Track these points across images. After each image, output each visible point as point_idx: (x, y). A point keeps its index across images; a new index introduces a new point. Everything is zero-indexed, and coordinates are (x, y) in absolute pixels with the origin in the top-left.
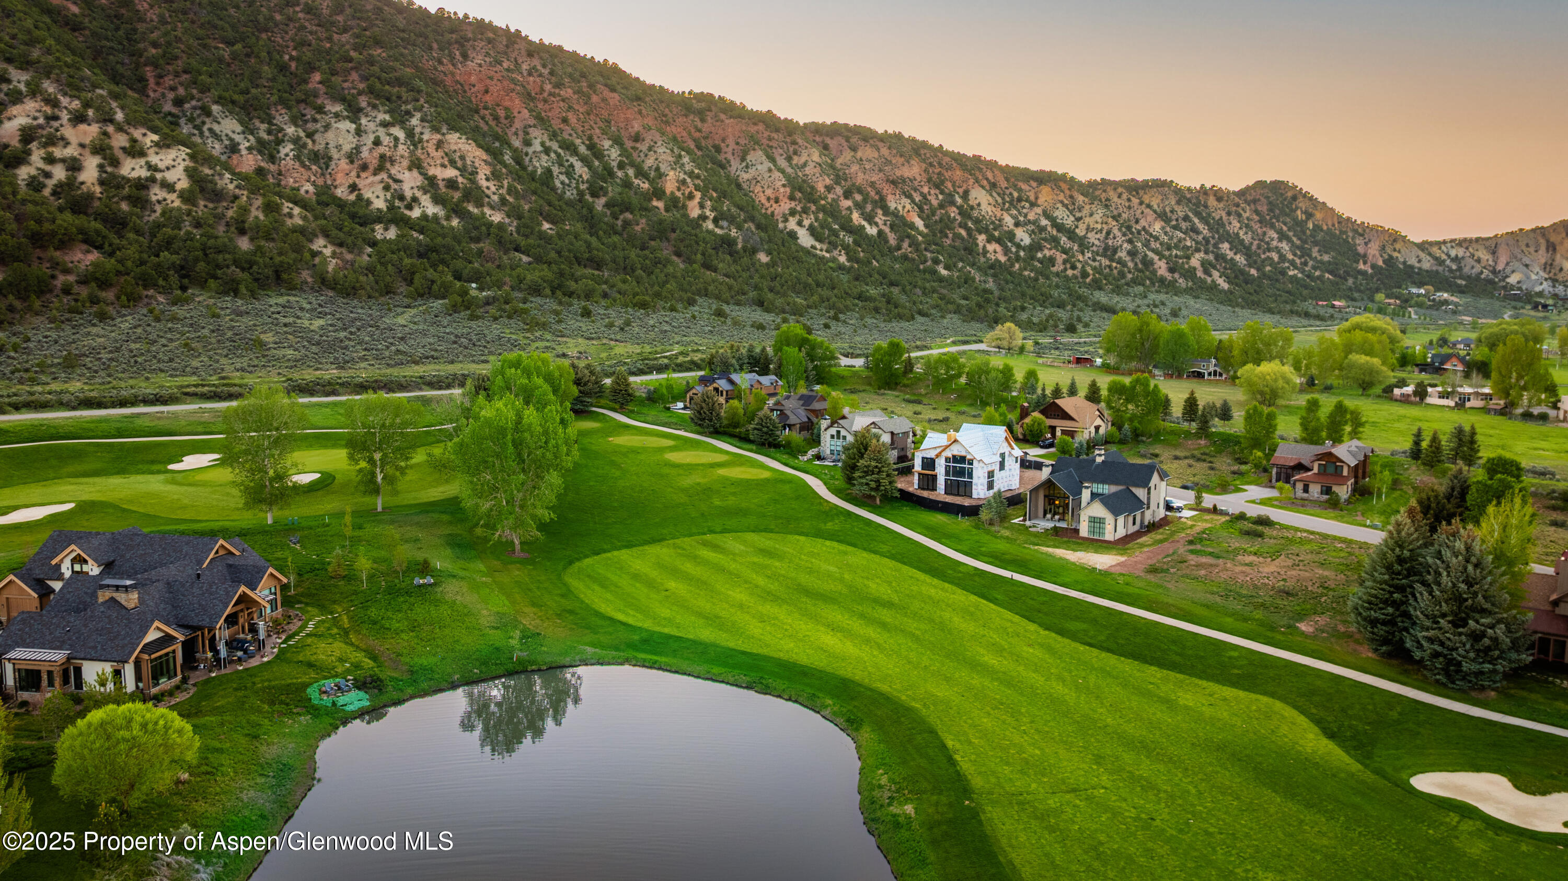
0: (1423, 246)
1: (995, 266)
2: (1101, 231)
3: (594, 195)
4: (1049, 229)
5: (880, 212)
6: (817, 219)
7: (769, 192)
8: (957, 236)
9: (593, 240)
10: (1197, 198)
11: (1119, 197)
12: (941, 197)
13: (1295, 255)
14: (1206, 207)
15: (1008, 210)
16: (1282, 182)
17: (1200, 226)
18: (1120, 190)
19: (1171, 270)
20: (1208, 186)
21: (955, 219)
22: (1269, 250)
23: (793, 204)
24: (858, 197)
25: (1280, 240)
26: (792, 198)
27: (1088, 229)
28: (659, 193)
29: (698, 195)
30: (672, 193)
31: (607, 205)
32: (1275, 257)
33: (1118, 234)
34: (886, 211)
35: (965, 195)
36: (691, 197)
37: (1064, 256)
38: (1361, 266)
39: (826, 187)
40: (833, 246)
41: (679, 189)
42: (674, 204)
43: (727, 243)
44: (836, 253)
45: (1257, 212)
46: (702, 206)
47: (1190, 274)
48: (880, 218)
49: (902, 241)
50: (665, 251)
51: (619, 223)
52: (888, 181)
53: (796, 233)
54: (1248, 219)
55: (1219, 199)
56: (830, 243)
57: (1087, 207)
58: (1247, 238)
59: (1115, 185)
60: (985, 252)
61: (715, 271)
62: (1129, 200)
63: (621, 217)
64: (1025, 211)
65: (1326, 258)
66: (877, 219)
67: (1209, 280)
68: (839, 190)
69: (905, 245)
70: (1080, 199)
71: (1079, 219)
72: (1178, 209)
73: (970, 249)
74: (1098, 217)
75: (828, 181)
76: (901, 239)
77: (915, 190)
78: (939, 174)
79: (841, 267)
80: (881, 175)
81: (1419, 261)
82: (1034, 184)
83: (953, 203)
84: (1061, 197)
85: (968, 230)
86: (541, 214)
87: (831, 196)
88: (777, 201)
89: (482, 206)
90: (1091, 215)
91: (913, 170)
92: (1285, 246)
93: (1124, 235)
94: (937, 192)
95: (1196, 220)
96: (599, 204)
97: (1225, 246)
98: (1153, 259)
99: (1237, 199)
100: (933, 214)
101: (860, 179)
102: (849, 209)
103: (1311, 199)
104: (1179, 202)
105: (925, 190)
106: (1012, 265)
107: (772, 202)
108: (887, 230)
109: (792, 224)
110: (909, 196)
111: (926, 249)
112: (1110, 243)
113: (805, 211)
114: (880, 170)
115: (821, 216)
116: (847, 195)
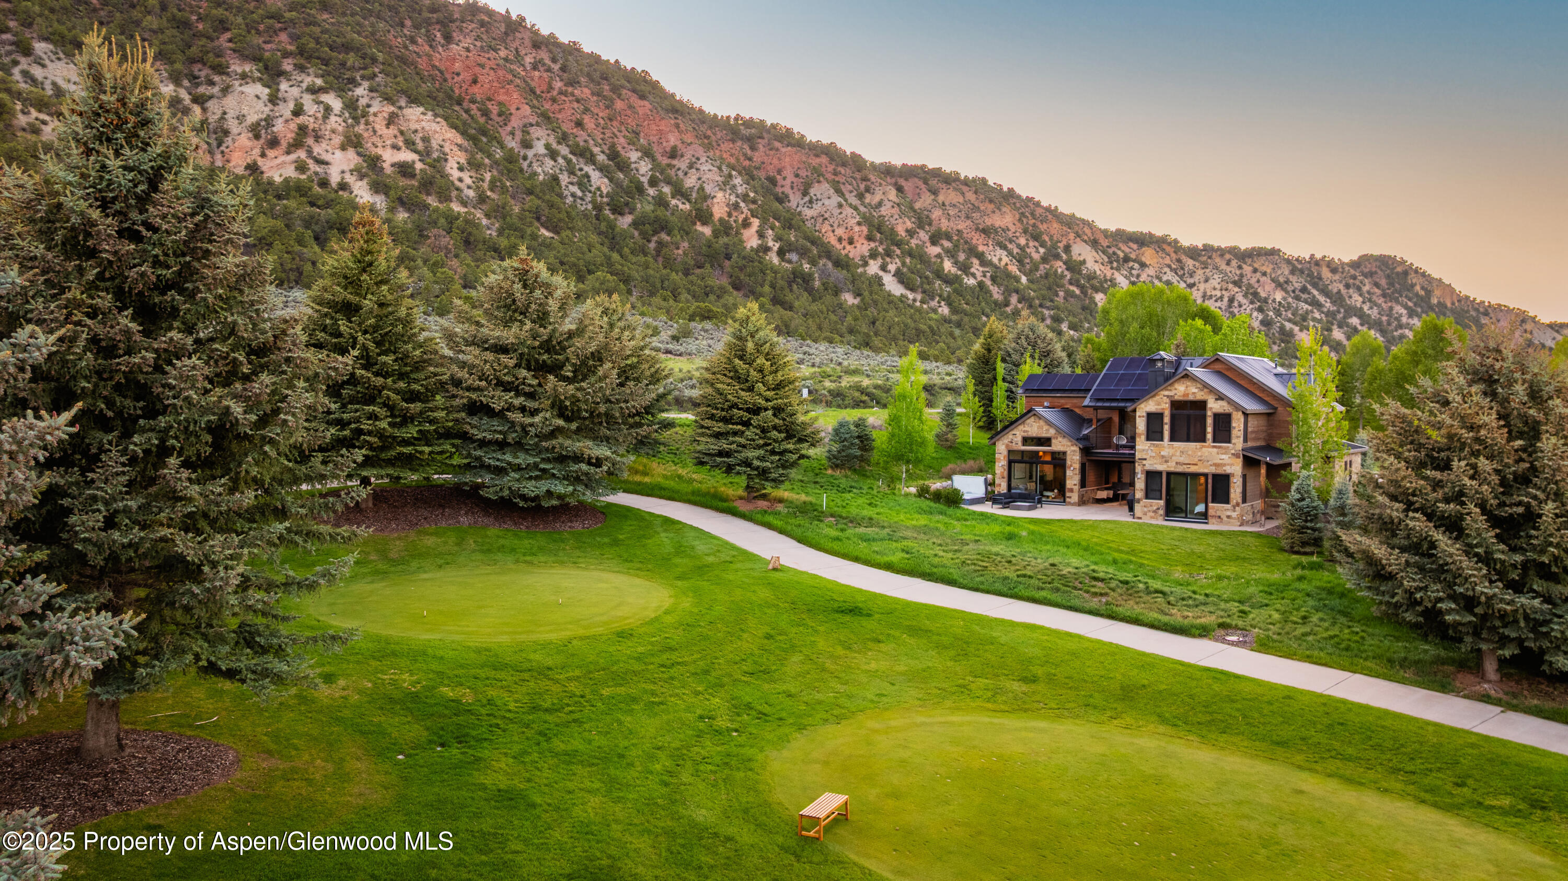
2: (1221, 298)
3: (618, 210)
5: (976, 262)
6: (904, 264)
7: (840, 232)
8: (1069, 294)
9: (615, 256)
10: (1309, 269)
11: (1228, 264)
12: (1042, 250)
14: (1320, 278)
15: (1118, 269)
16: (1389, 257)
17: (1322, 299)
18: (1228, 256)
20: (1319, 256)
21: (1063, 276)
22: (1400, 326)
23: (873, 245)
24: (947, 244)
25: (1410, 316)
26: (870, 238)
27: (1204, 296)
28: (704, 217)
29: (756, 222)
30: (721, 219)
31: (635, 224)
33: (1244, 301)
34: (984, 262)
35: (1067, 249)
36: (746, 224)
39: (907, 231)
40: (929, 295)
41: (730, 215)
42: (724, 229)
43: (800, 279)
44: (934, 304)
45: (1377, 285)
46: (761, 235)
48: (976, 268)
49: (1010, 295)
50: (719, 280)
51: (652, 245)
52: (977, 229)
53: (880, 278)
54: (1369, 292)
55: (1334, 271)
56: (924, 292)
57: (1200, 272)
58: (1374, 313)
59: (1221, 252)
61: (791, 308)
62: (1240, 267)
63: (655, 238)
64: (1134, 272)
66: (973, 270)
68: (923, 236)
69: (1014, 299)
70: (1190, 263)
71: (1191, 286)
72: (1293, 279)
73: (1089, 308)
74: (1215, 281)
75: (909, 225)
76: (1008, 292)
77: (1011, 241)
78: (1034, 225)
79: (946, 320)
80: (969, 222)
82: (1135, 246)
83: (1057, 257)
84: (1167, 261)
85: (1082, 288)
86: (538, 219)
87: (914, 242)
88: (851, 242)
89: (448, 199)
90: (1206, 281)
91: (1005, 219)
93: (1252, 302)
94: (1037, 244)
95: (1315, 292)
96: (625, 222)
97: (1354, 321)
98: (1291, 330)
99: (1352, 272)
100: (1037, 269)
101: (945, 225)
102: (938, 256)
103: (1423, 275)
104: (1293, 272)
105: (1022, 241)
107: (845, 243)
108: (988, 282)
109: (873, 268)
110: (1004, 248)
111: (1041, 306)
113: (888, 254)
114: (968, 217)
115: (908, 260)
116: (934, 241)
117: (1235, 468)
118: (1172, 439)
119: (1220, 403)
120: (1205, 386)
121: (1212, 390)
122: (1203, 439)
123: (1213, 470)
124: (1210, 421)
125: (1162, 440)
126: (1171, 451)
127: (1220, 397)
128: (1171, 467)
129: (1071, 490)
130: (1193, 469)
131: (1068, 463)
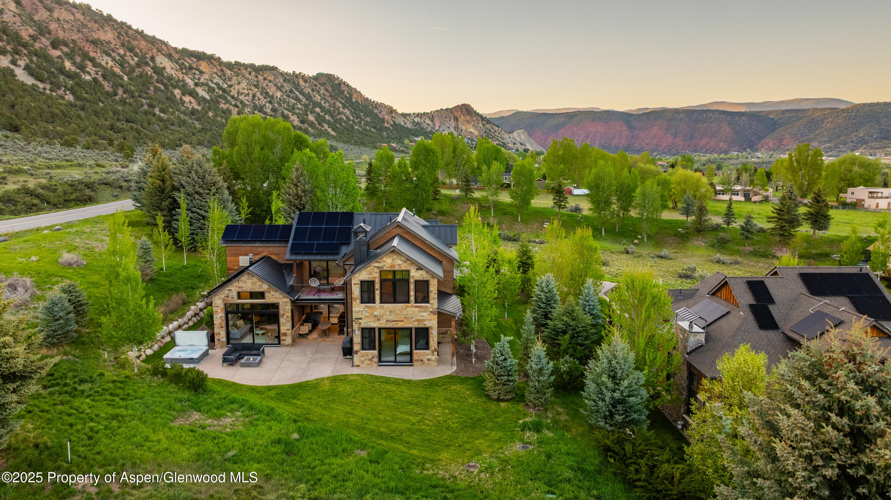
0: (404, 115)
1: (193, 112)
2: (248, 94)
4: (217, 90)
5: (89, 64)
6: (31, 61)
8: (157, 89)
10: (293, 80)
11: (250, 74)
12: (136, 59)
13: (354, 117)
14: (299, 85)
15: (186, 74)
16: (331, 75)
17: (301, 97)
18: (249, 70)
19: (302, 122)
20: (297, 72)
21: (151, 77)
22: (340, 113)
24: (65, 49)
25: (344, 108)
27: (238, 93)
32: (345, 118)
33: (261, 97)
34: (96, 64)
35: (153, 59)
37: (237, 109)
38: (386, 125)
40: (56, 86)
44: (61, 92)
45: (327, 90)
47: (312, 125)
48: (90, 68)
49: (117, 88)
52: (87, 41)
53: (13, 71)
54: (323, 94)
55: (305, 81)
56: (51, 83)
57: (235, 78)
58: (327, 105)
59: (246, 66)
60: (183, 102)
62: (256, 77)
64: (196, 76)
65: (368, 119)
66: (88, 69)
67: (323, 129)
68: (45, 41)
69: (120, 91)
70: (228, 72)
71: (230, 86)
72: (285, 85)
73: (171, 99)
74: (244, 84)
76: (115, 86)
77: (113, 51)
78: (128, 42)
79: (71, 105)
80: (80, 35)
81: (405, 124)
82: (195, 60)
83: (147, 64)
84: (215, 70)
85: (165, 85)
87: (37, 45)
90: (239, 84)
91: (107, 35)
92: (346, 111)
93: (265, 98)
94: (132, 54)
95: (297, 93)
97: (318, 110)
98: (288, 115)
99: (315, 82)
100: (134, 72)
101: (62, 35)
102: (59, 57)
103: (348, 85)
104: (285, 81)
105: (122, 52)
106: (207, 113)
108: (101, 79)
110: (109, 55)
111: (139, 96)
112: (257, 102)
114: (79, 32)
115: (34, 59)
117: (432, 323)
118: (381, 302)
119: (420, 272)
120: (408, 259)
121: (413, 262)
122: (408, 302)
123: (416, 325)
124: (412, 286)
125: (374, 302)
126: (382, 311)
127: (420, 268)
128: (383, 324)
129: (285, 335)
130: (400, 325)
131: (281, 312)
